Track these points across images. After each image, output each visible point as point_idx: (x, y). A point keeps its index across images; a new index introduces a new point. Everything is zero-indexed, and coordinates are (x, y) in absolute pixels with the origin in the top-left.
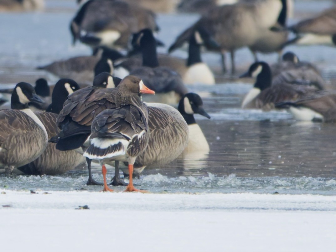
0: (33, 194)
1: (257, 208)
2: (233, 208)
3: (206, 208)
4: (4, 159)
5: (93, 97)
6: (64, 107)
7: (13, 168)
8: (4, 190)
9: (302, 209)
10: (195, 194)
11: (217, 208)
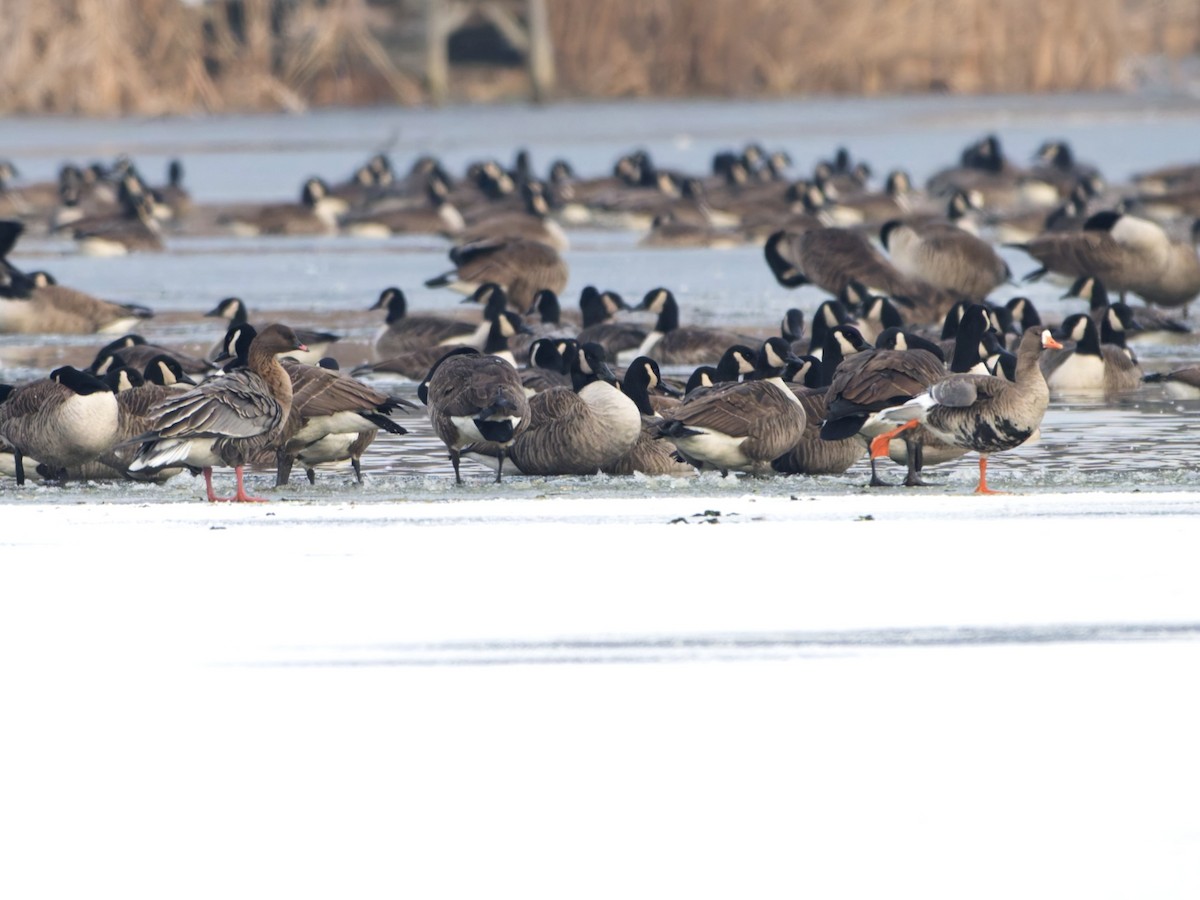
0: (795, 501)
1: (1111, 513)
2: (1077, 514)
3: (1039, 515)
4: (754, 451)
5: (875, 364)
6: (834, 382)
7: (766, 464)
8: (753, 496)
9: (1174, 513)
10: (1022, 494)
11: (1054, 514)
